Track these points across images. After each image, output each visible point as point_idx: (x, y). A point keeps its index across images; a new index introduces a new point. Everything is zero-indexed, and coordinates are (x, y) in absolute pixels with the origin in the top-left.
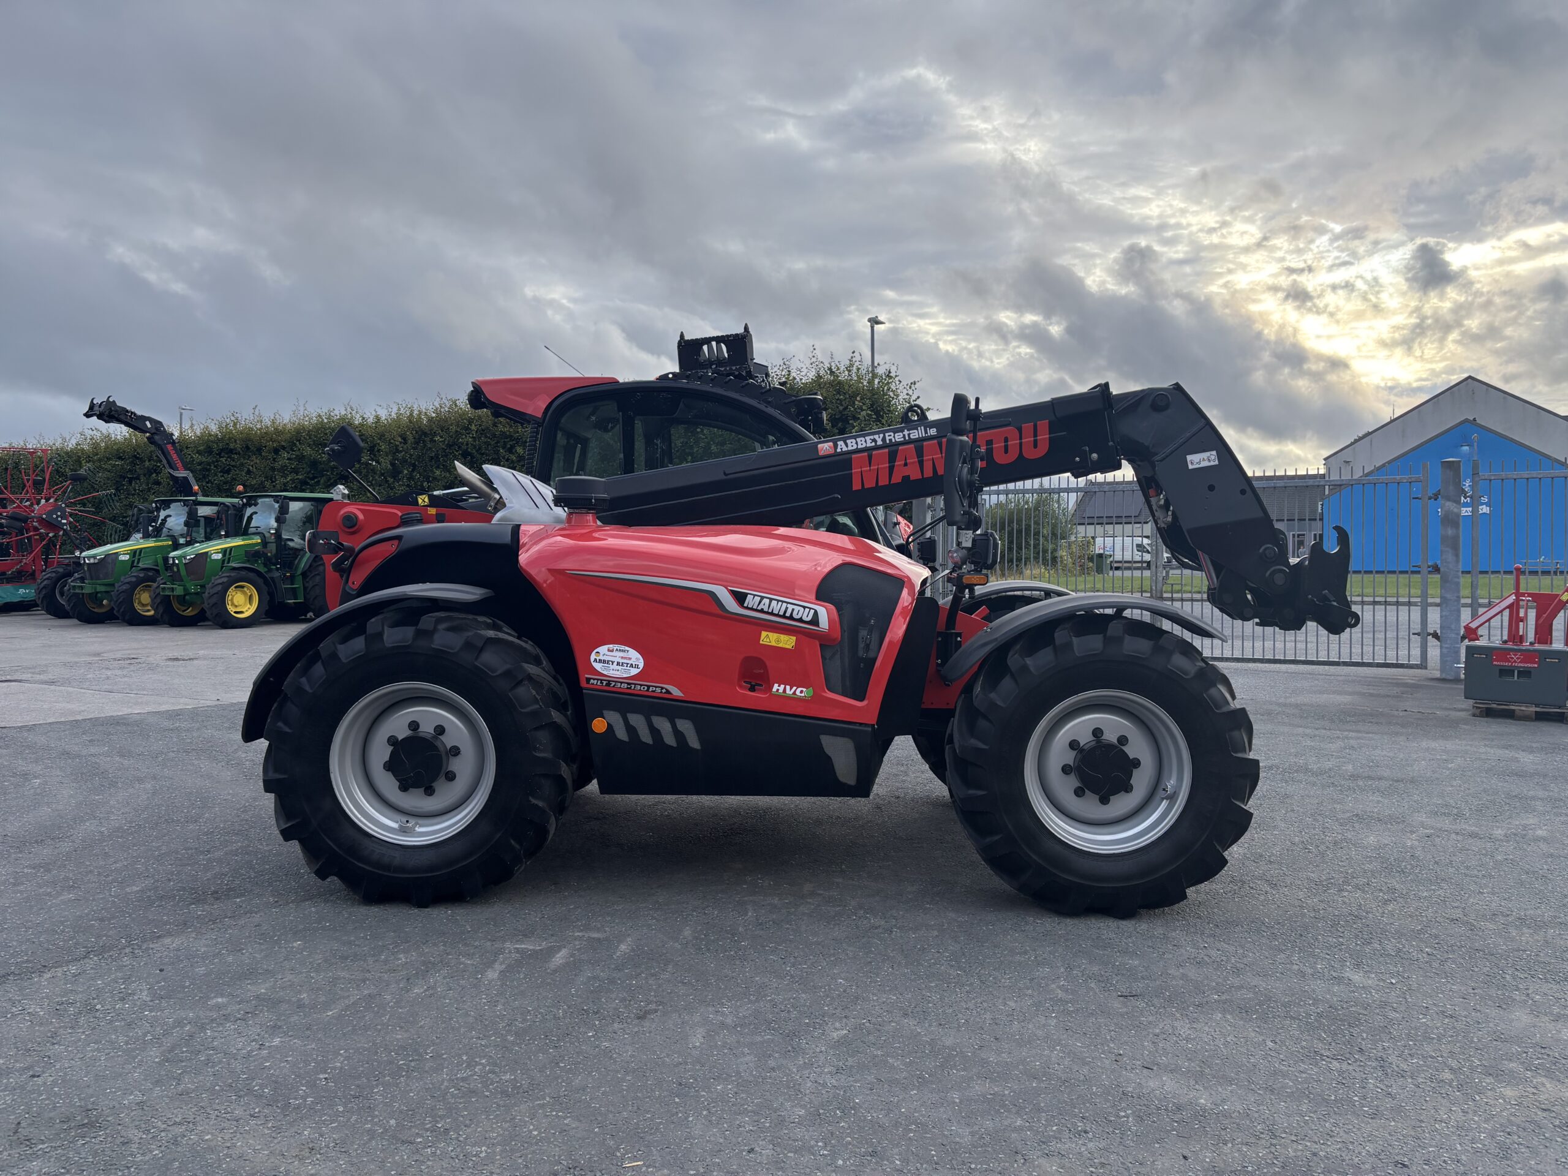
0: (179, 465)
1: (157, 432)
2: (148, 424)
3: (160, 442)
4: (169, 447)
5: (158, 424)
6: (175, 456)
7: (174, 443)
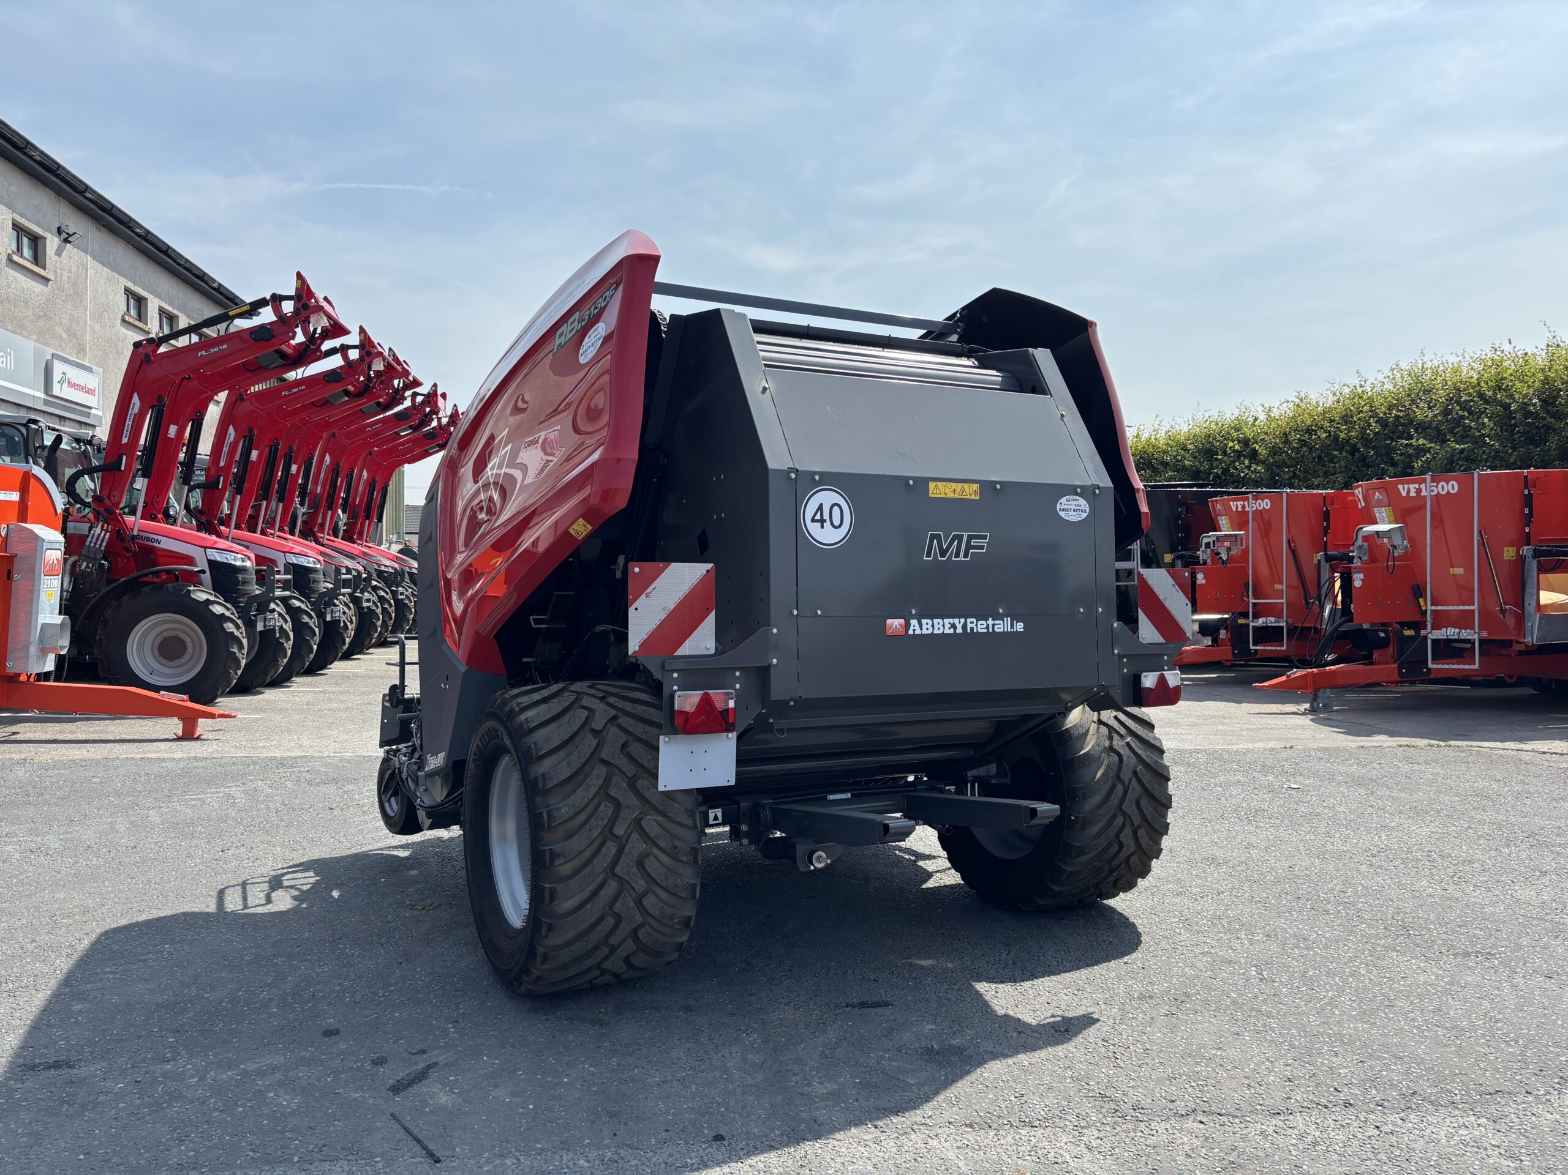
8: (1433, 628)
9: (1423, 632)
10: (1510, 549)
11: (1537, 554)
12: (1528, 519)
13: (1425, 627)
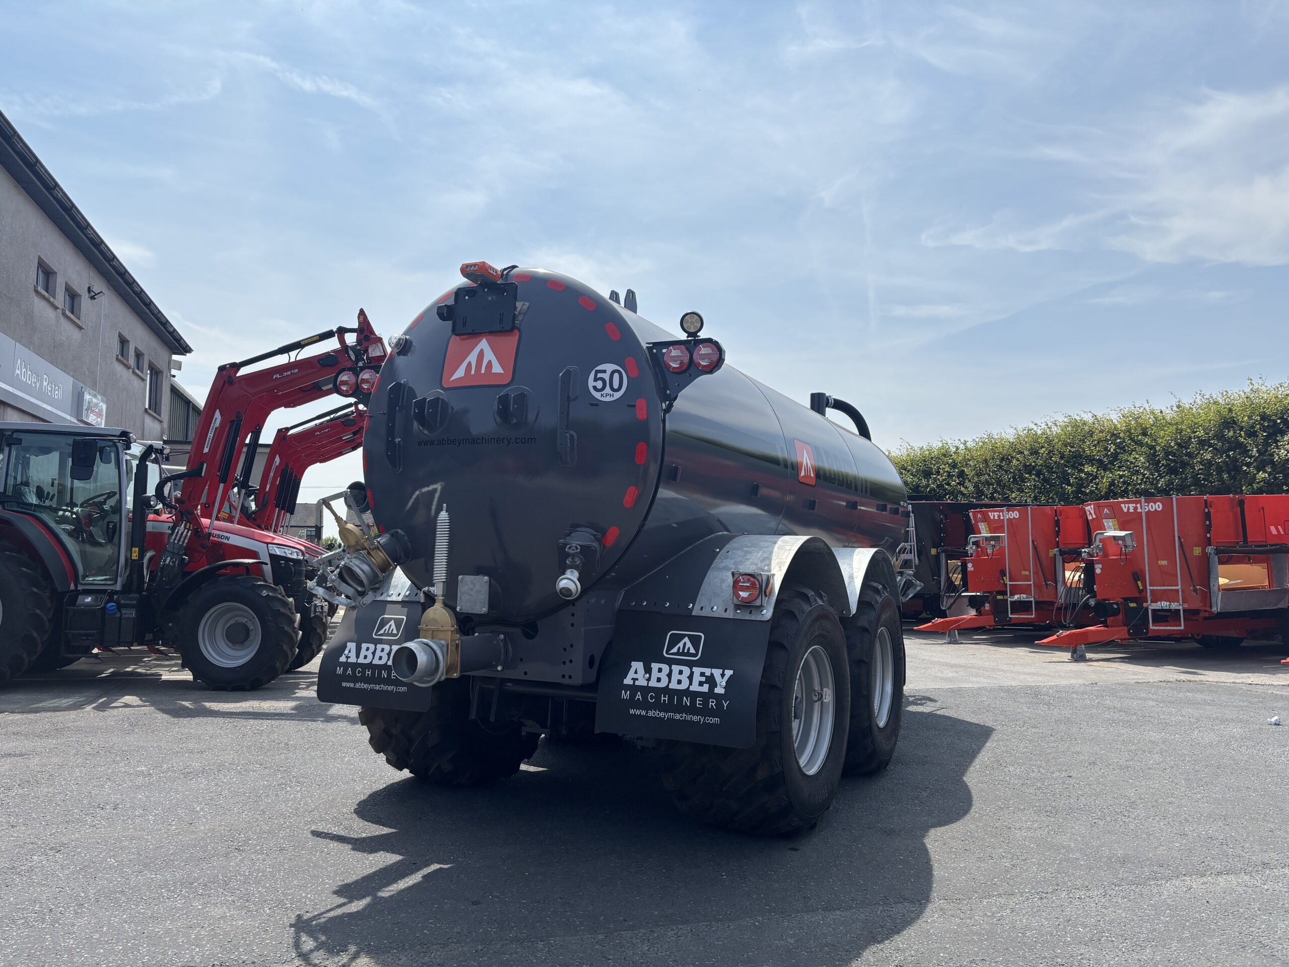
8: (1152, 602)
9: (1145, 605)
10: (1197, 548)
11: (1218, 552)
12: (1208, 529)
13: (1147, 602)
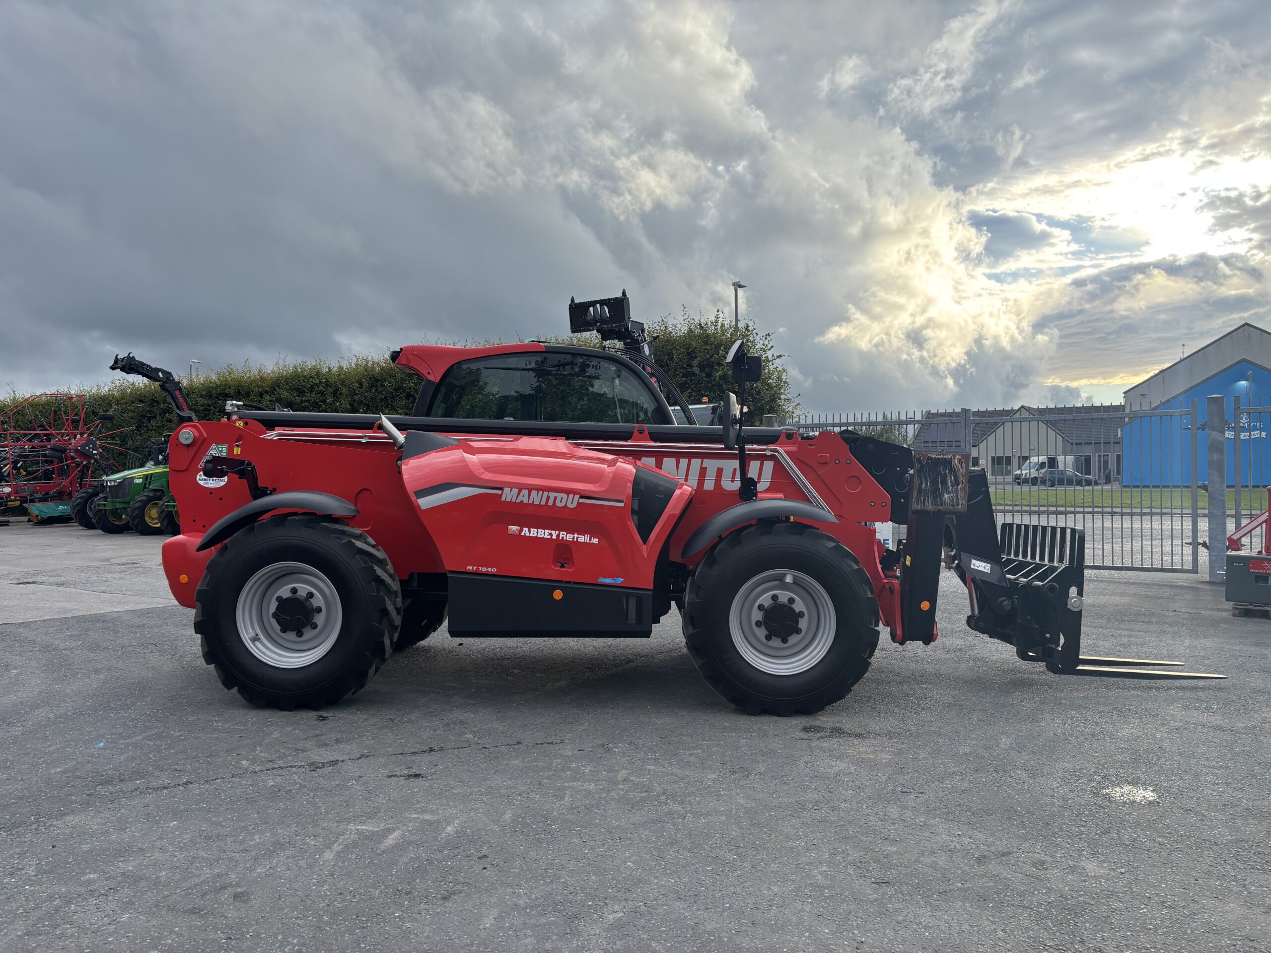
0: (185, 407)
1: (166, 381)
2: (160, 374)
3: (169, 389)
4: (177, 393)
5: (168, 375)
6: (181, 400)
7: (180, 389)
